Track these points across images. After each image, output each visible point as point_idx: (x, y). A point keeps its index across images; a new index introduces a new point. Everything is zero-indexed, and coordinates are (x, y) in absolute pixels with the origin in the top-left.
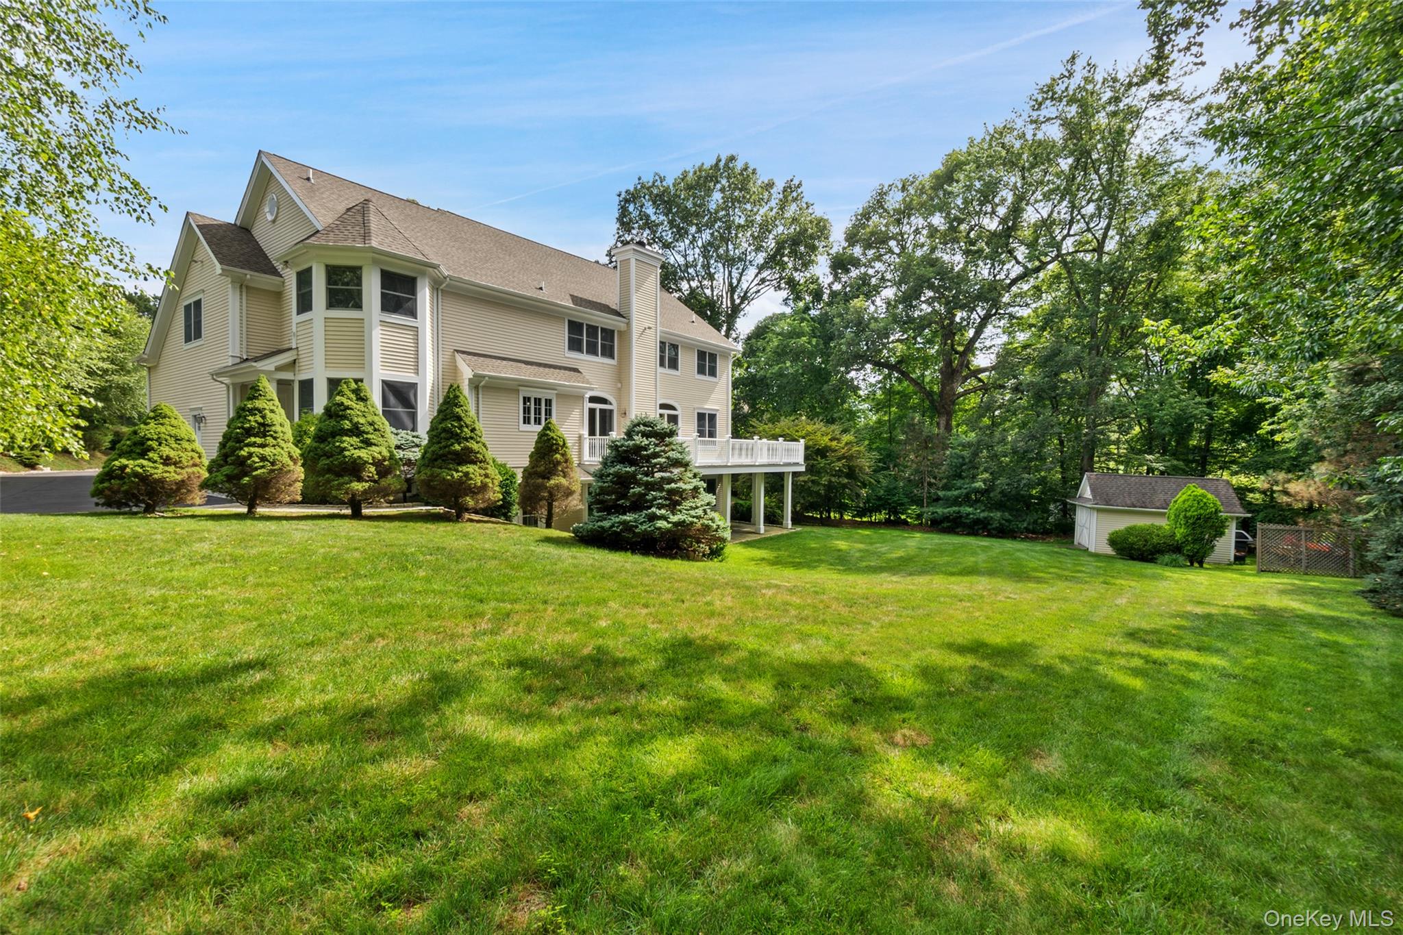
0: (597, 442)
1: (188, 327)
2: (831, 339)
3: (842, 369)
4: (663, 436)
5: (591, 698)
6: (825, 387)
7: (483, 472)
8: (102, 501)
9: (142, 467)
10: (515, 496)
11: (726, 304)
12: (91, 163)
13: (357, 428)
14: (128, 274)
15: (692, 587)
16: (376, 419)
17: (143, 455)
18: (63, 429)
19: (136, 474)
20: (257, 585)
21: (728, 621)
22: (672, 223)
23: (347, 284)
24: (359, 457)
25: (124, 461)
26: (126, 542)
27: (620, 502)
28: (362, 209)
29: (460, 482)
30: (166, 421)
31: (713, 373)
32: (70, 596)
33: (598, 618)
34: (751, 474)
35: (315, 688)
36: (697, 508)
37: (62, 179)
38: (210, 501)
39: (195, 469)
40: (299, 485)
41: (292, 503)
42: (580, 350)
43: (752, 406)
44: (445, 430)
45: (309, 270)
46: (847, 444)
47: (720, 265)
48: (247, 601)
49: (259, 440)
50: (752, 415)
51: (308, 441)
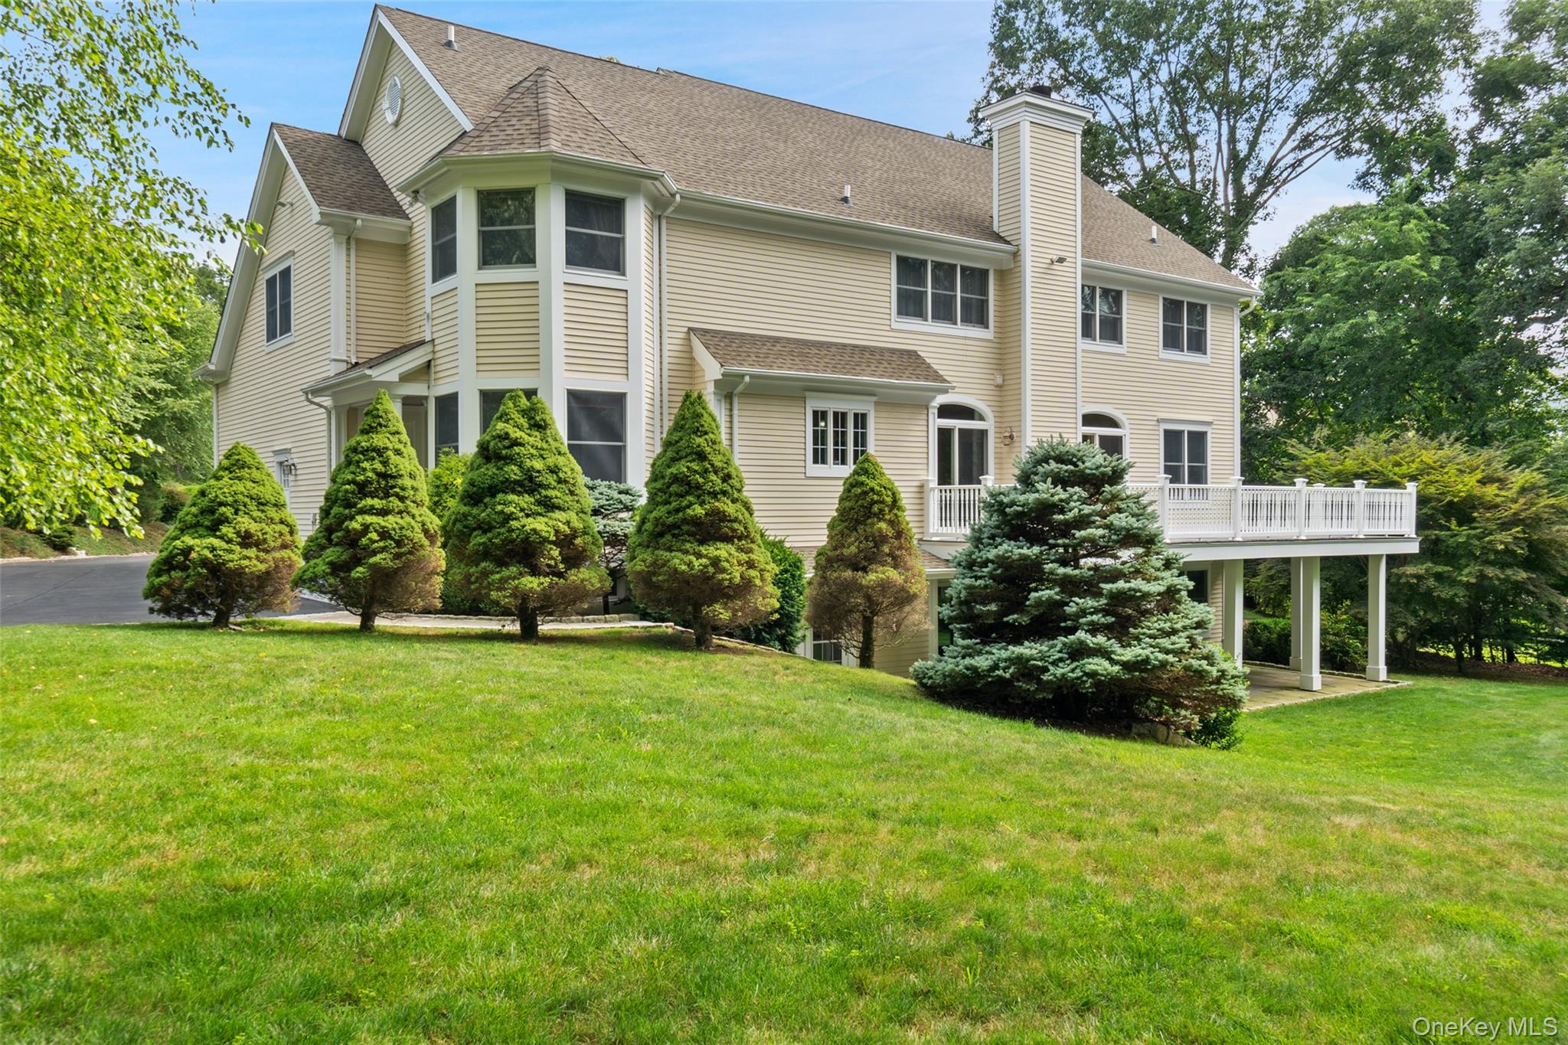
0: (955, 496)
1: (271, 315)
2: (1479, 253)
3: (1507, 320)
4: (1097, 483)
5: (983, 1019)
6: (1466, 364)
7: (744, 557)
8: (158, 605)
9: (213, 549)
10: (804, 605)
11: (1224, 196)
12: (147, 60)
13: (531, 479)
14: (198, 235)
15: (1171, 801)
16: (561, 461)
17: (213, 529)
18: (113, 491)
19: (204, 562)
20: (384, 756)
21: (1262, 878)
22: (1105, 42)
23: (509, 222)
24: (534, 530)
25: (188, 540)
26: (196, 673)
27: (1010, 618)
28: (531, 87)
29: (705, 578)
30: (245, 473)
31: (1198, 344)
32: (127, 760)
33: (982, 855)
34: (1287, 561)
35: (486, 947)
36: (1174, 632)
37: (110, 92)
38: (308, 607)
39: (286, 553)
40: (438, 581)
41: (427, 611)
42: (920, 314)
43: (1287, 412)
44: (676, 479)
45: (452, 202)
46: (1523, 490)
47: (1210, 116)
48: (371, 783)
49: (377, 503)
50: (1286, 431)
51: (452, 503)
